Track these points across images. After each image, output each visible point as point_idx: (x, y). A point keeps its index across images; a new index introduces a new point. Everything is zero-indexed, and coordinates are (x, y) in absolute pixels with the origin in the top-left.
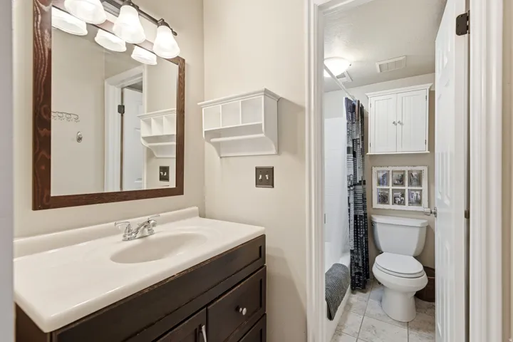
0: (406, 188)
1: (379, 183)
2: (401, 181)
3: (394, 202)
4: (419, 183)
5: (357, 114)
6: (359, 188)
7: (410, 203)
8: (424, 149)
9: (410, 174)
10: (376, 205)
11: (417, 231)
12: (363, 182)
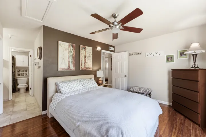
0: (24, 72)
1: (18, 72)
2: (23, 71)
3: (22, 75)
4: (27, 72)
5: (13, 58)
6: (14, 73)
7: (25, 75)
8: (28, 66)
9: (25, 70)
10: (17, 76)
11: (26, 80)
12: (14, 72)
